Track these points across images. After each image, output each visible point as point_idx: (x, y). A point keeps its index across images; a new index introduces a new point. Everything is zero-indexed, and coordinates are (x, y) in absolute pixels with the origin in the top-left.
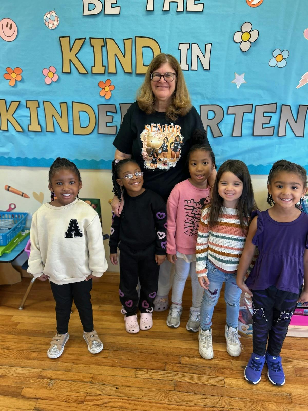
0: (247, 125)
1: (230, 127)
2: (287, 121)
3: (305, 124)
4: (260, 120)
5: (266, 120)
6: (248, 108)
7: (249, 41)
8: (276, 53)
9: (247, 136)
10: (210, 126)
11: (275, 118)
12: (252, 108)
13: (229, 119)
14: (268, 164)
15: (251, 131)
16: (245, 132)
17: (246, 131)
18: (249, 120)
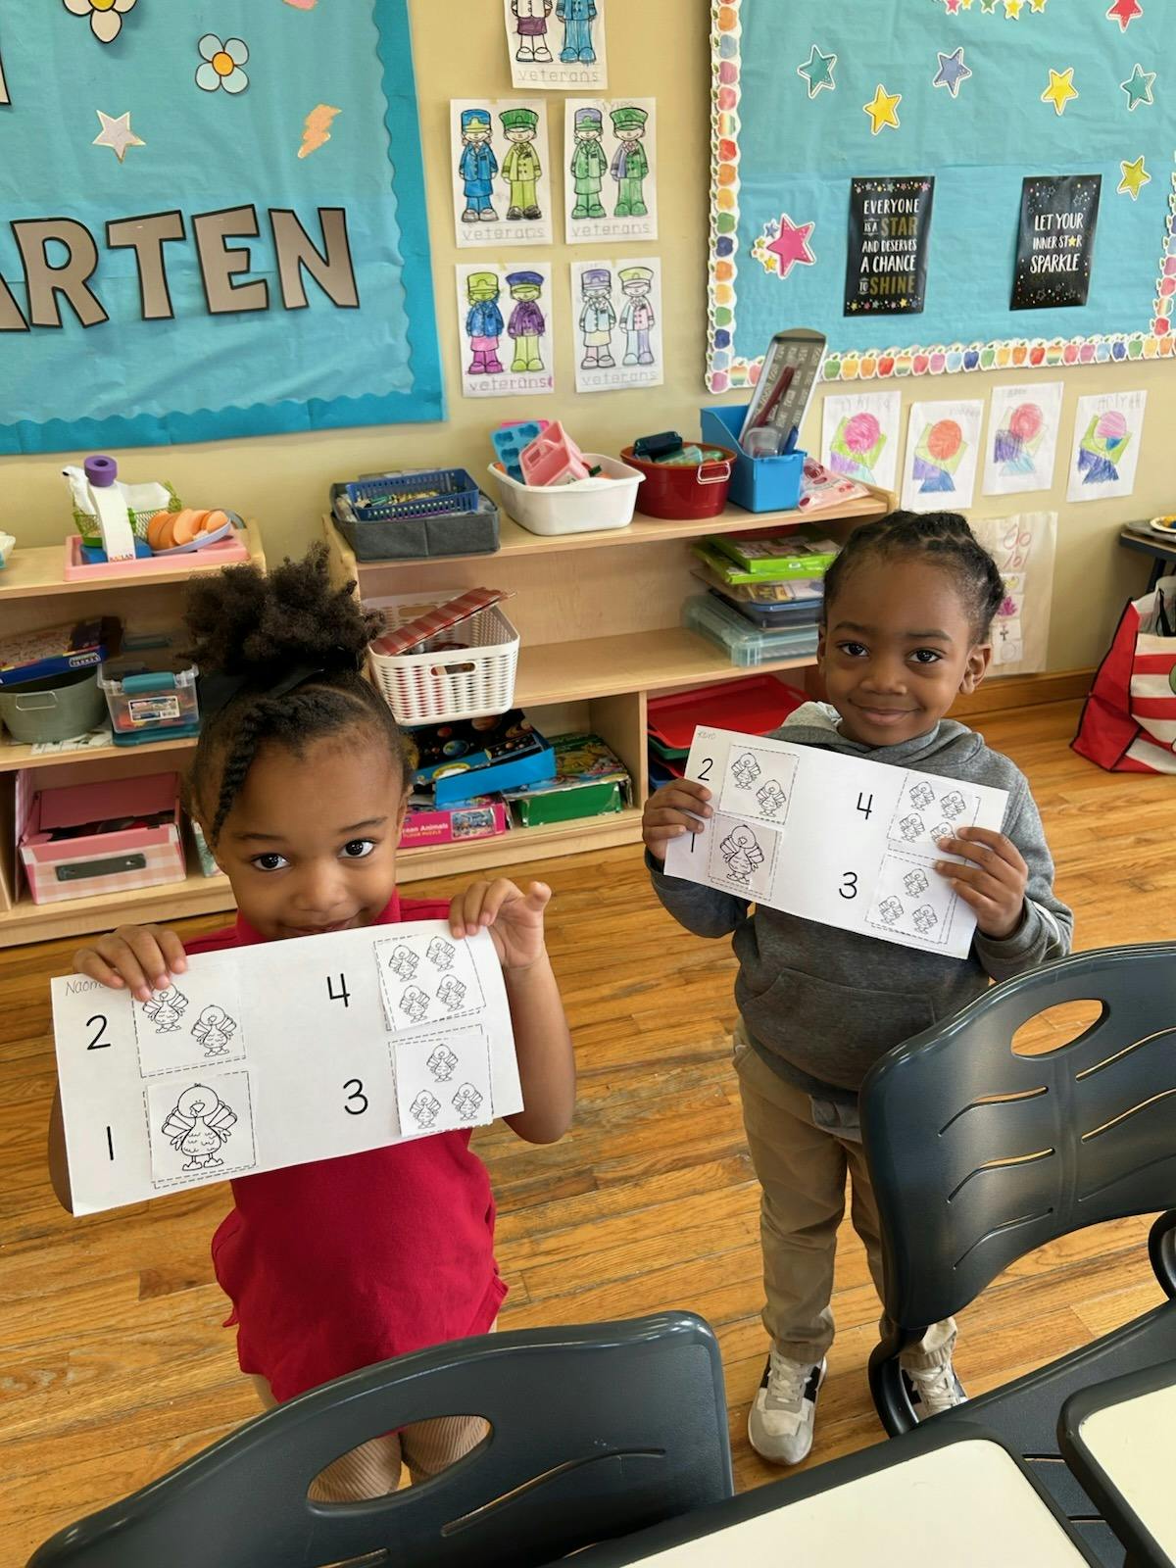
0: (182, 281)
1: (130, 292)
2: (300, 259)
3: (355, 268)
4: (218, 266)
5: (237, 262)
6: (171, 227)
7: (114, 10)
8: (210, 47)
9: (191, 314)
10: (62, 291)
11: (261, 251)
12: (182, 227)
13: (119, 265)
14: (279, 398)
15: (199, 301)
16: (181, 302)
17: (185, 301)
18: (184, 265)
